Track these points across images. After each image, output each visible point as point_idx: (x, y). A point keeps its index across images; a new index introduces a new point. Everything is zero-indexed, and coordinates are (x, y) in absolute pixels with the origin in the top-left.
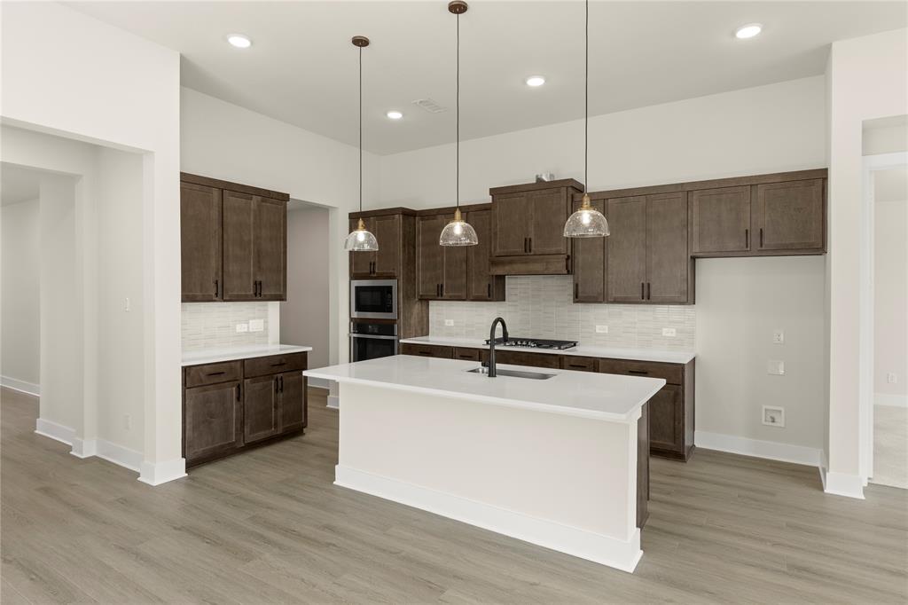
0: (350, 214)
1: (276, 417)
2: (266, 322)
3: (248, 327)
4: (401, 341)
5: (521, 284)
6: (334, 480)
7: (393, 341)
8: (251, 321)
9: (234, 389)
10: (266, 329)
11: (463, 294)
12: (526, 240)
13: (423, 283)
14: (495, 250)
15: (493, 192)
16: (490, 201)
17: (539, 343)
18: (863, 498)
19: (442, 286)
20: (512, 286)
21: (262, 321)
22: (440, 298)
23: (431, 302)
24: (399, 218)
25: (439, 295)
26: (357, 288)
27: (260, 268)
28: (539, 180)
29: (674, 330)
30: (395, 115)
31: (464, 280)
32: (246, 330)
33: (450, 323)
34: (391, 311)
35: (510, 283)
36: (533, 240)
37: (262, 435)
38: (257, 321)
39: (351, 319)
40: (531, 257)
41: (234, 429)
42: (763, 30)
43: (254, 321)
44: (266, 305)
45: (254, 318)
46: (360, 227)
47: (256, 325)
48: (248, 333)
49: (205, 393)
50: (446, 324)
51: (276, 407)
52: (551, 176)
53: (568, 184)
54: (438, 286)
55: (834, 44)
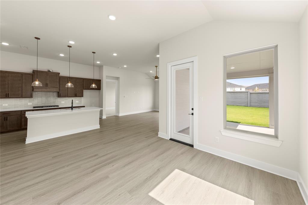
11: (20, 96)
12: (46, 84)
15: (34, 71)
16: (33, 73)
17: (51, 106)
29: (78, 101)
30: (5, 44)
31: (20, 92)
33: (5, 105)
35: (34, 94)
36: (48, 84)
40: (48, 88)
42: (100, 63)
50: (3, 106)
52: (52, 71)
53: (59, 74)
54: (6, 94)
55: (104, 66)
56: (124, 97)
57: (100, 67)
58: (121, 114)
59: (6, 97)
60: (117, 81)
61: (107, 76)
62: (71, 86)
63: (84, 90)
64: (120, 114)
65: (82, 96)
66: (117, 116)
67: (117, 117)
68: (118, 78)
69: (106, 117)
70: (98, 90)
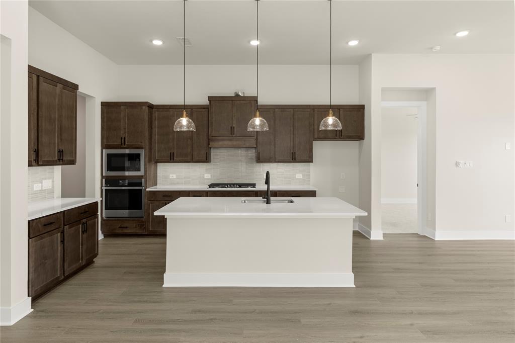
0: (102, 102)
1: (82, 251)
2: (53, 182)
3: (42, 186)
4: (147, 190)
5: (220, 153)
6: (163, 284)
7: (141, 190)
8: (43, 181)
9: (59, 234)
10: (53, 187)
11: (189, 158)
12: (231, 128)
13: (159, 151)
14: (211, 132)
15: (211, 99)
16: (208, 104)
17: (240, 186)
18: (383, 239)
19: (173, 153)
20: (215, 154)
21: (51, 180)
22: (172, 161)
23: (159, 164)
24: (145, 108)
25: (171, 159)
26: (108, 155)
27: (61, 139)
28: (237, 95)
29: (301, 175)
30: (157, 43)
31: (189, 150)
32: (40, 189)
33: (173, 176)
34: (140, 171)
35: (214, 153)
36: (235, 128)
37: (74, 267)
38: (47, 181)
39: (102, 177)
40: (235, 138)
41: (59, 266)
42: (359, 43)
43: (45, 181)
44: (54, 169)
45: (45, 179)
46: (184, 116)
47: (47, 184)
48: (41, 191)
49: (42, 240)
50: (170, 178)
51: (82, 245)
52: (244, 93)
53: (255, 99)
54: (171, 153)
55: (373, 54)
56: (457, 164)
57: (361, 62)
58: (440, 235)
59: (171, 160)
60: (424, 104)
61: (384, 90)
62: (262, 126)
63: (314, 142)
64: (437, 233)
65: (309, 159)
66: (425, 237)
67: (424, 243)
68: (427, 94)
69: (385, 235)
70: (357, 142)
